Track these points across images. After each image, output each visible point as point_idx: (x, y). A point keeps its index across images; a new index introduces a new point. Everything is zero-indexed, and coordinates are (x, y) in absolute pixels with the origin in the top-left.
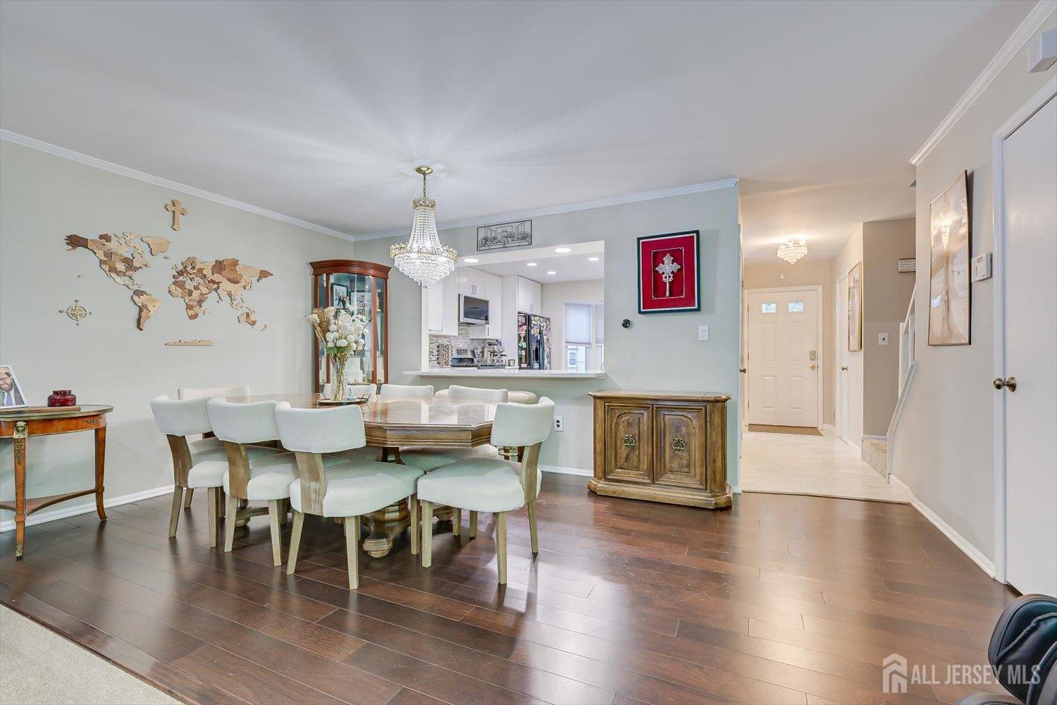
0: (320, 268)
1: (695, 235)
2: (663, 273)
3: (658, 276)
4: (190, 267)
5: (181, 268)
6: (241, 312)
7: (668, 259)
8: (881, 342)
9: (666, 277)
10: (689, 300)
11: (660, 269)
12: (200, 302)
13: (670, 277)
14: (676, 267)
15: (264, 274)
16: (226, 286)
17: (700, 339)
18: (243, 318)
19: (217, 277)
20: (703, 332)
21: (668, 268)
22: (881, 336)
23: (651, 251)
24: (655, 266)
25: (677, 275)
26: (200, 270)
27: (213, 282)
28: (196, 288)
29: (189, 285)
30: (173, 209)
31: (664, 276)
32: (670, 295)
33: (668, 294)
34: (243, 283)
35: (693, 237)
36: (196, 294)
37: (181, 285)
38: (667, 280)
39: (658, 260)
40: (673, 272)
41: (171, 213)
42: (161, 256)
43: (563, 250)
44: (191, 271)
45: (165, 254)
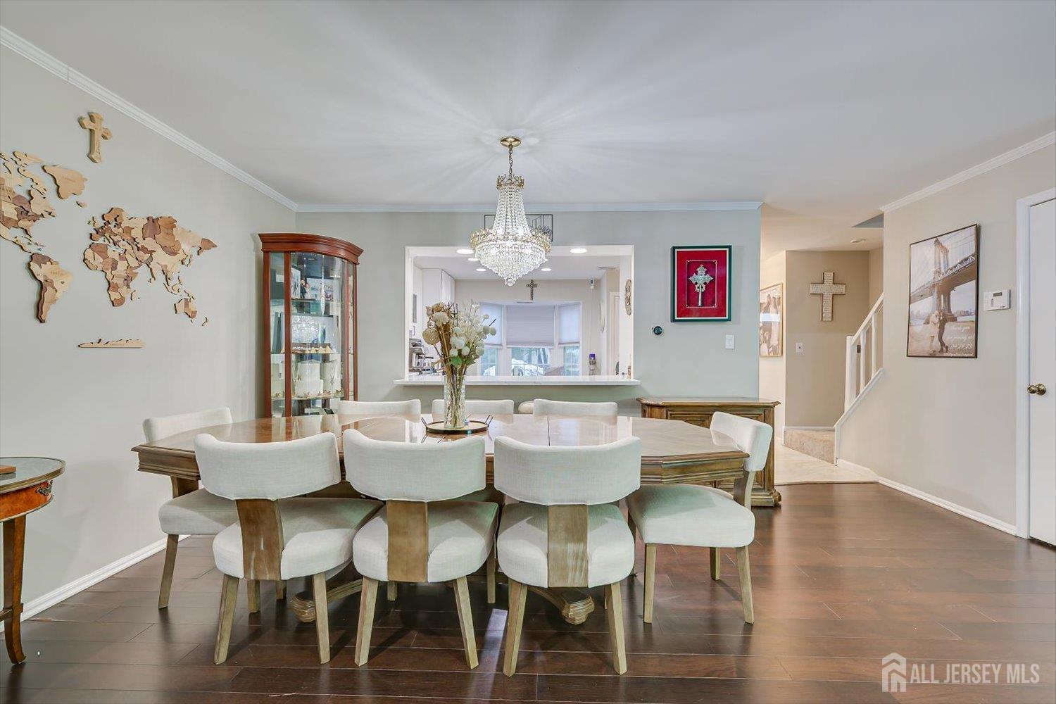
0: (271, 243)
1: (727, 249)
2: (696, 283)
3: (691, 286)
4: (114, 223)
5: (100, 223)
6: (177, 298)
7: (701, 270)
8: (798, 350)
9: (698, 288)
10: (721, 311)
11: (694, 279)
12: (128, 280)
13: (702, 287)
14: (708, 278)
15: (207, 244)
16: (161, 257)
17: (727, 347)
18: (181, 307)
19: (149, 243)
20: (729, 341)
21: (701, 278)
22: (798, 345)
23: (686, 261)
24: (688, 277)
25: (709, 286)
26: (128, 230)
27: (144, 249)
28: (122, 258)
29: (113, 252)
30: (92, 126)
31: (696, 286)
32: (703, 305)
33: (700, 304)
34: (180, 256)
35: (726, 251)
36: (122, 266)
37: (102, 251)
38: (700, 289)
39: (692, 270)
40: (705, 283)
41: (87, 133)
42: (73, 199)
43: (578, 251)
44: (115, 230)
45: (77, 198)
